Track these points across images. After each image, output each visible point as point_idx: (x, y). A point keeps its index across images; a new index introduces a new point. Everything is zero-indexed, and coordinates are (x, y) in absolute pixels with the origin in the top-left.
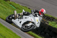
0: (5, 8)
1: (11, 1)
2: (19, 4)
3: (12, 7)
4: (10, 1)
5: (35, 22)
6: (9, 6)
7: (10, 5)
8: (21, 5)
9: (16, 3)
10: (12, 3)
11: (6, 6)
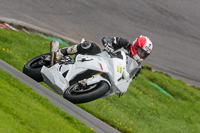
0: (135, 96)
1: (153, 71)
2: (184, 80)
3: (157, 89)
4: (150, 69)
5: (110, 73)
6: (146, 87)
7: (151, 83)
8: (189, 84)
9: (174, 77)
10: (158, 76)
11: (138, 88)
